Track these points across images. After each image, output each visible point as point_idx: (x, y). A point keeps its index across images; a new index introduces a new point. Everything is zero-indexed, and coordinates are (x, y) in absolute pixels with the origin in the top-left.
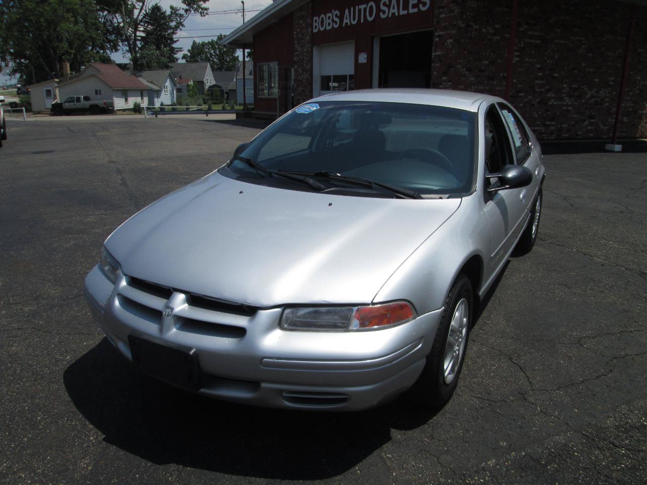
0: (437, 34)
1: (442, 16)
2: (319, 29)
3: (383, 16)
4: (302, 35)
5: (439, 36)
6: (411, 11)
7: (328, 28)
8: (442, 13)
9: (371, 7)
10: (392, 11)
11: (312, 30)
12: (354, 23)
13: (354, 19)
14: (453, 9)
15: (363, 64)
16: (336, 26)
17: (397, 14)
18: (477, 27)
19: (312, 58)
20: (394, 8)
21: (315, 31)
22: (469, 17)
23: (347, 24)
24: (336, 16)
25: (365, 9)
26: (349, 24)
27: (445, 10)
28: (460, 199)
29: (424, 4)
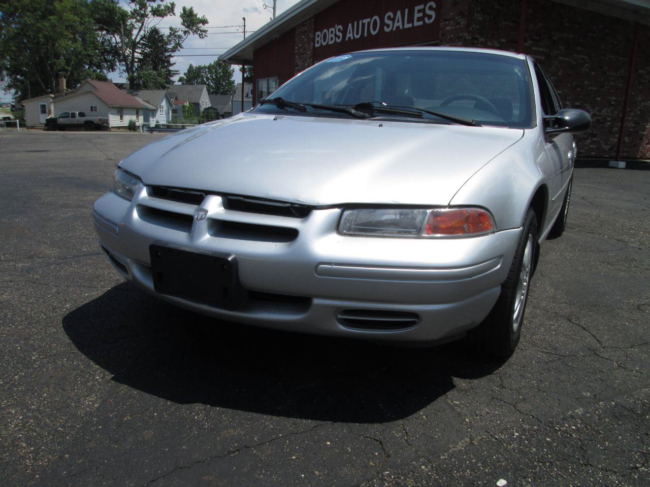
1: (447, 28)
2: (321, 44)
3: (387, 30)
4: (304, 50)
6: (416, 24)
7: (331, 42)
8: (448, 25)
9: (375, 21)
10: (396, 25)
11: (314, 45)
12: (357, 37)
13: (357, 34)
14: (459, 21)
16: (338, 41)
17: (401, 28)
18: (483, 40)
20: (398, 22)
21: (317, 45)
22: (475, 30)
23: (350, 38)
24: (339, 30)
25: (369, 23)
26: (352, 38)
27: (451, 22)
28: (522, 131)
29: (430, 17)
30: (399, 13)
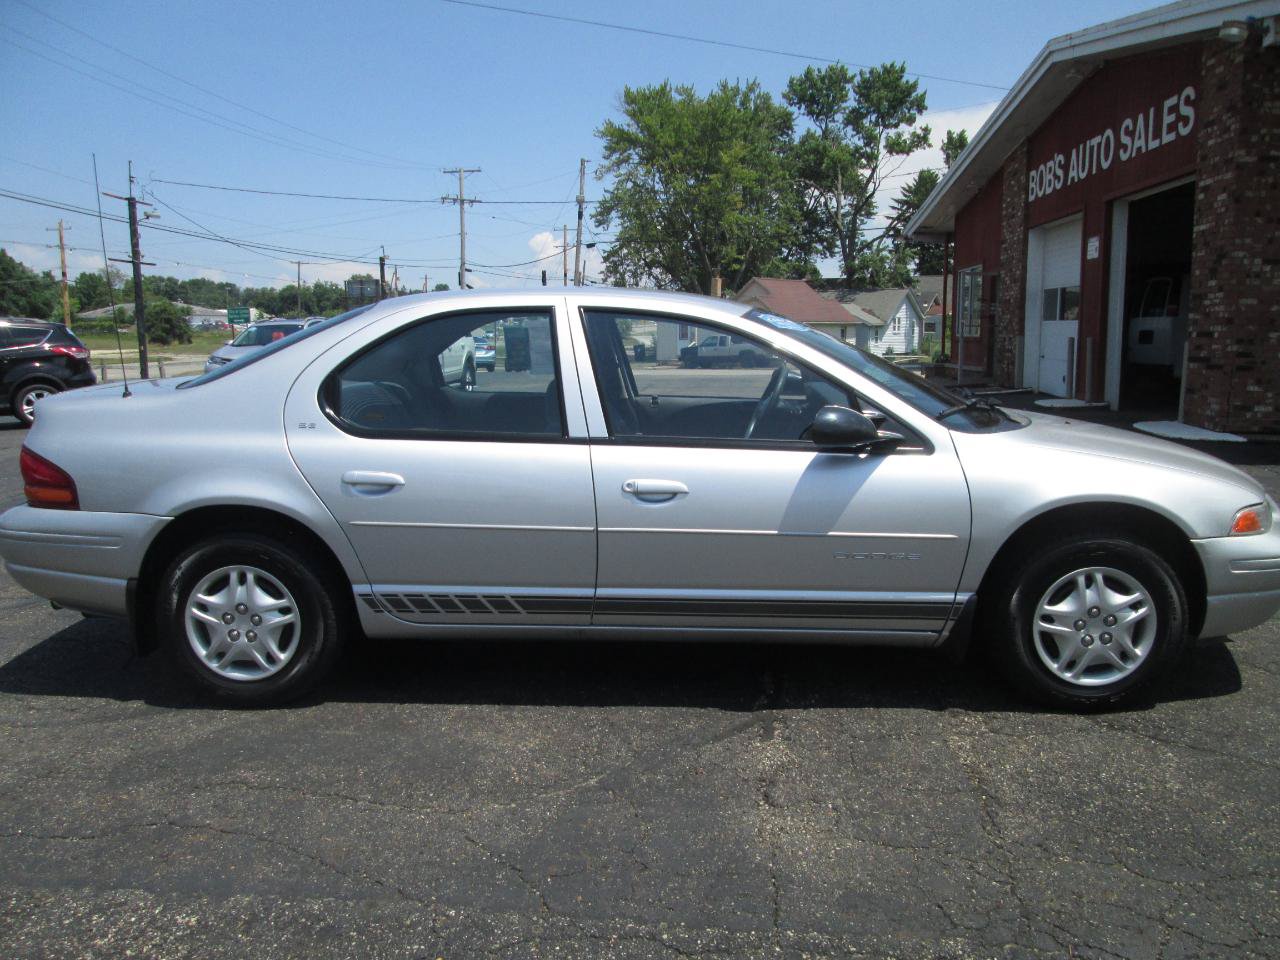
0: (1202, 184)
1: (1211, 142)
2: (1037, 195)
3: (1124, 157)
4: (1013, 209)
5: (1205, 189)
6: (1168, 138)
7: (1049, 191)
8: (1210, 137)
9: (1108, 138)
10: (1137, 144)
11: (1027, 197)
12: (1083, 176)
13: (1083, 171)
14: (1228, 124)
15: (1093, 260)
16: (1059, 186)
17: (1144, 149)
19: (1024, 253)
20: (1140, 137)
21: (1032, 198)
23: (1073, 178)
24: (1060, 165)
25: (1099, 145)
26: (1077, 179)
27: (1215, 128)
29: (1185, 120)
30: (1141, 118)
